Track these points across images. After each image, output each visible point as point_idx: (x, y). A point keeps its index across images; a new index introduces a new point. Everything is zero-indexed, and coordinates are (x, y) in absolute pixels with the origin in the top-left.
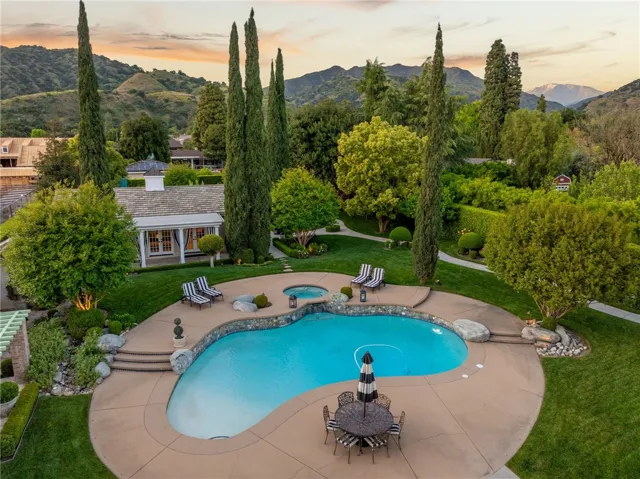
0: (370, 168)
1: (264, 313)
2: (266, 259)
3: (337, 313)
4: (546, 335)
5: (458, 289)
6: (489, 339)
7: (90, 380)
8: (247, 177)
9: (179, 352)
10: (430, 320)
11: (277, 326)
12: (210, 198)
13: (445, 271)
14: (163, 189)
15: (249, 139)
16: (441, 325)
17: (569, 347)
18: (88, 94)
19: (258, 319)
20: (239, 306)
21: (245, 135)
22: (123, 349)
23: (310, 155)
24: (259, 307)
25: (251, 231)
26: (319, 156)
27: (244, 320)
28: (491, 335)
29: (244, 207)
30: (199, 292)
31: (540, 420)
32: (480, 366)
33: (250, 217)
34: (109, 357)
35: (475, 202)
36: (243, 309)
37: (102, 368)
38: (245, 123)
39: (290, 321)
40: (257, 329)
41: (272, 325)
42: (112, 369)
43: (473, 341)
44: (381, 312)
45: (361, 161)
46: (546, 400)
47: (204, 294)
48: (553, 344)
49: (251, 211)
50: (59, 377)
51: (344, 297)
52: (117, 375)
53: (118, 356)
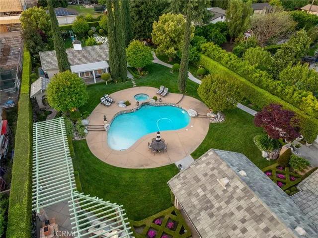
0: (166, 38)
1: (129, 108)
2: (126, 80)
3: (152, 105)
4: (213, 116)
5: (193, 95)
6: (197, 116)
7: (84, 135)
8: (117, 52)
9: (107, 125)
10: (181, 108)
11: (133, 112)
12: (101, 52)
13: (190, 86)
14: (81, 49)
15: (117, 37)
16: (185, 110)
17: (219, 119)
18: (56, 28)
19: (127, 111)
20: (120, 105)
21: (115, 35)
22: (89, 124)
23: (140, 22)
24: (127, 105)
25: (120, 71)
26: (144, 22)
27: (123, 111)
28: (198, 115)
29: (117, 63)
30: (106, 100)
31: (202, 143)
32: (192, 126)
33: (119, 66)
34: (86, 127)
35: (206, 54)
36: (122, 107)
37: (86, 131)
38: (115, 30)
39: (137, 110)
40: (127, 113)
41: (132, 112)
42: (88, 131)
43: (193, 117)
44: (166, 105)
45: (162, 35)
46: (206, 137)
47: (108, 101)
48: (215, 118)
49: (120, 64)
50: (75, 135)
51: (154, 101)
52: (90, 132)
53: (88, 127)
